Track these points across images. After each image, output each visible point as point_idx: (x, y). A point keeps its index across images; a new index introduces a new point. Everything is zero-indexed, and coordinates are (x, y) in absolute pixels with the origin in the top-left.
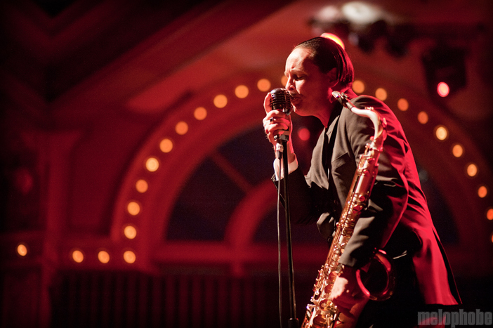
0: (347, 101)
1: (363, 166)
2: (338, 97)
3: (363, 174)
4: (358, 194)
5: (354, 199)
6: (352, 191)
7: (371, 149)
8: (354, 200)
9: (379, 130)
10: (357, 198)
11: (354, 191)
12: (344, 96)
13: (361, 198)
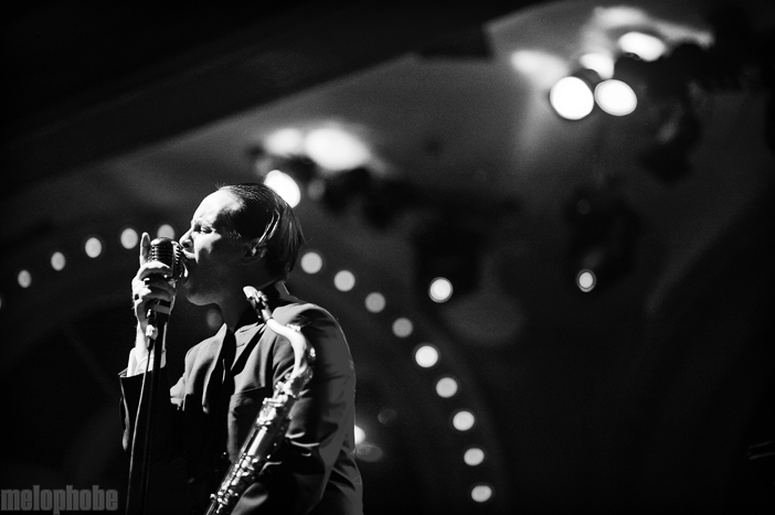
0: (264, 308)
1: (266, 416)
2: (251, 298)
3: (265, 429)
4: (252, 457)
5: (245, 464)
6: (243, 449)
7: (283, 393)
8: (243, 466)
9: (301, 365)
10: (250, 463)
11: (246, 451)
12: (260, 299)
13: (254, 465)
